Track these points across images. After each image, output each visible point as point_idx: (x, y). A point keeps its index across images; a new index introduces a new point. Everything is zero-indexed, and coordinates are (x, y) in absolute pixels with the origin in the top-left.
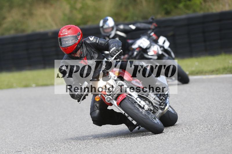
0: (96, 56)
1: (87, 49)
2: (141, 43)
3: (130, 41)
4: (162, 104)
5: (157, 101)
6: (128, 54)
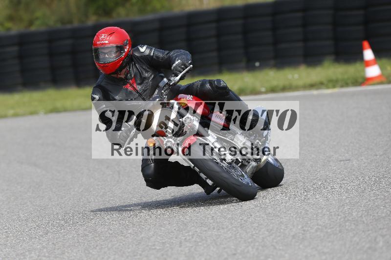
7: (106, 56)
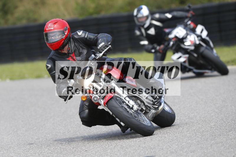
0: (85, 52)
1: (75, 44)
2: (177, 33)
3: (167, 31)
4: (156, 103)
5: (150, 100)
6: (163, 44)
7: (53, 38)
